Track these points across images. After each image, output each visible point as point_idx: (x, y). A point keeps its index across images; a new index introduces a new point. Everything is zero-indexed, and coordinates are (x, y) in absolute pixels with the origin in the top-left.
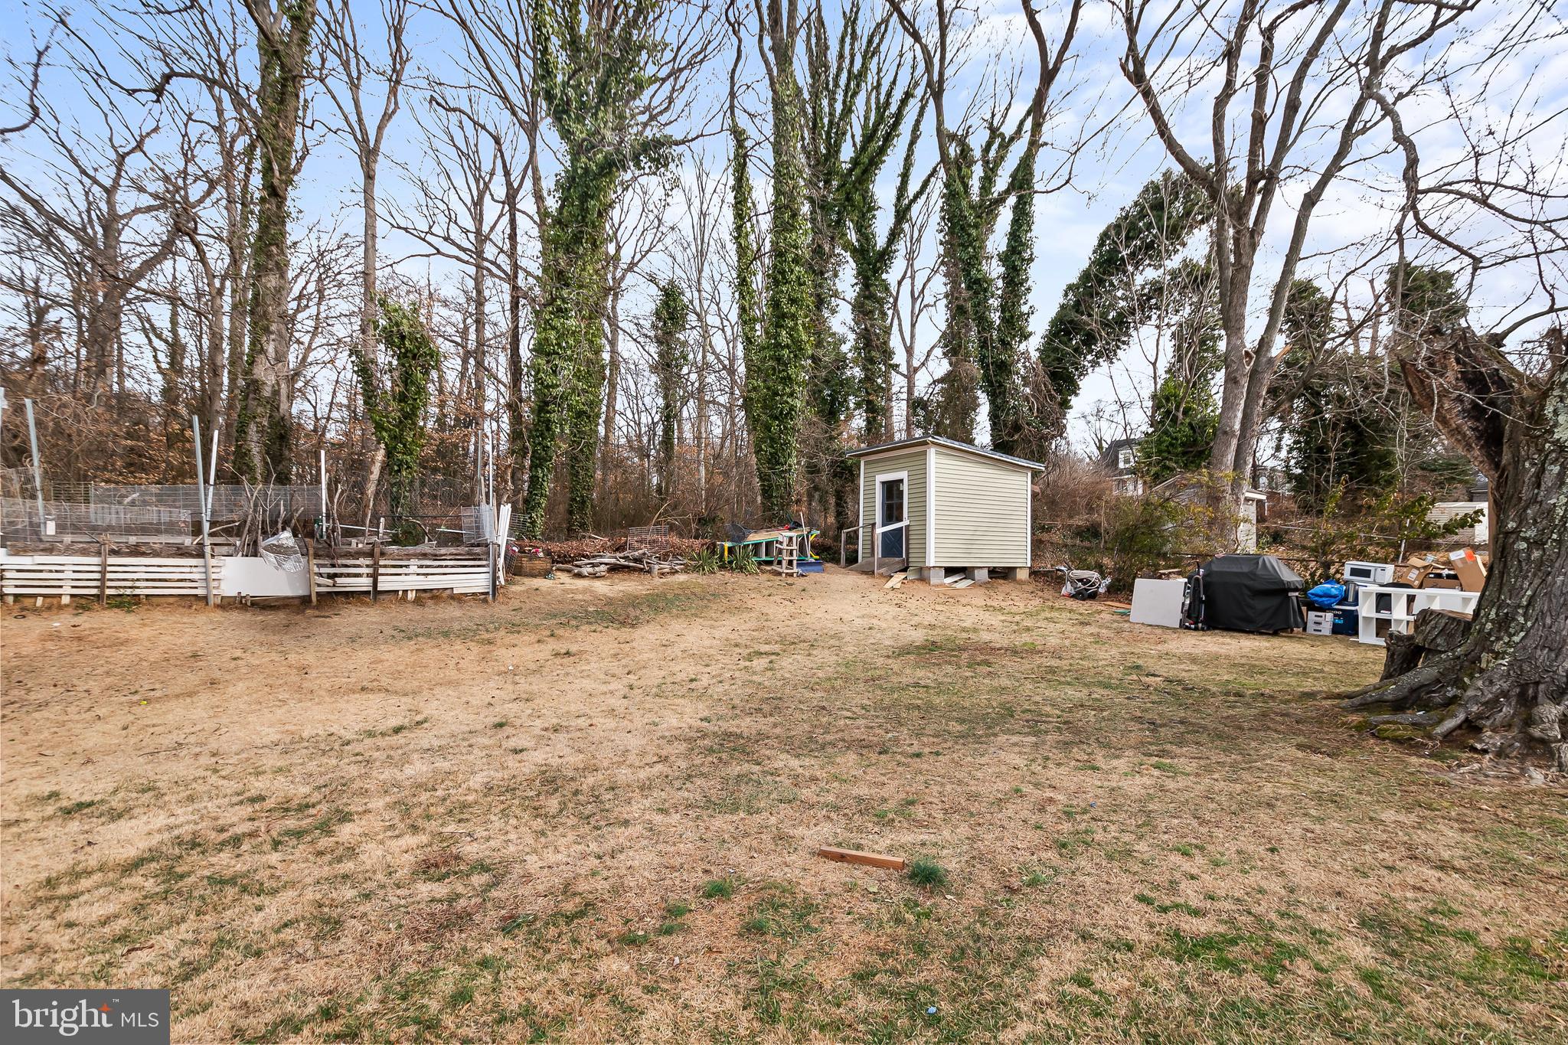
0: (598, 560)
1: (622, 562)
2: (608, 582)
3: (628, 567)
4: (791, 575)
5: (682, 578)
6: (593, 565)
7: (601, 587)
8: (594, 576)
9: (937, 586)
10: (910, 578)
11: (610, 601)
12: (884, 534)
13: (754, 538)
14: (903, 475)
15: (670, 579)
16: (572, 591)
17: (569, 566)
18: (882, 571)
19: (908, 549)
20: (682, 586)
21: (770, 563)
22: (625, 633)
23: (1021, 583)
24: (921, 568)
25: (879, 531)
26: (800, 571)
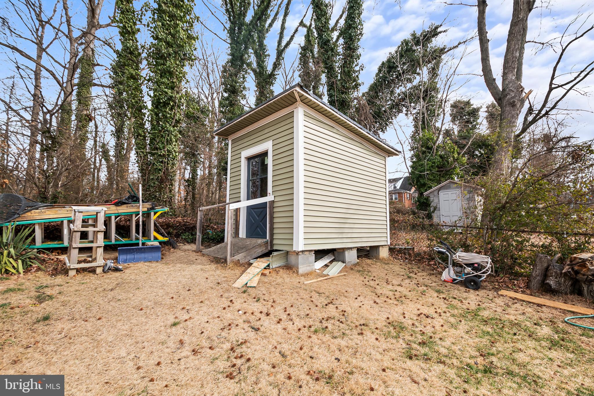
9: (307, 275)
10: (274, 265)
12: (250, 209)
14: (267, 146)
18: (239, 257)
19: (272, 229)
23: (385, 261)
24: (287, 253)
25: (244, 204)
26: (111, 264)
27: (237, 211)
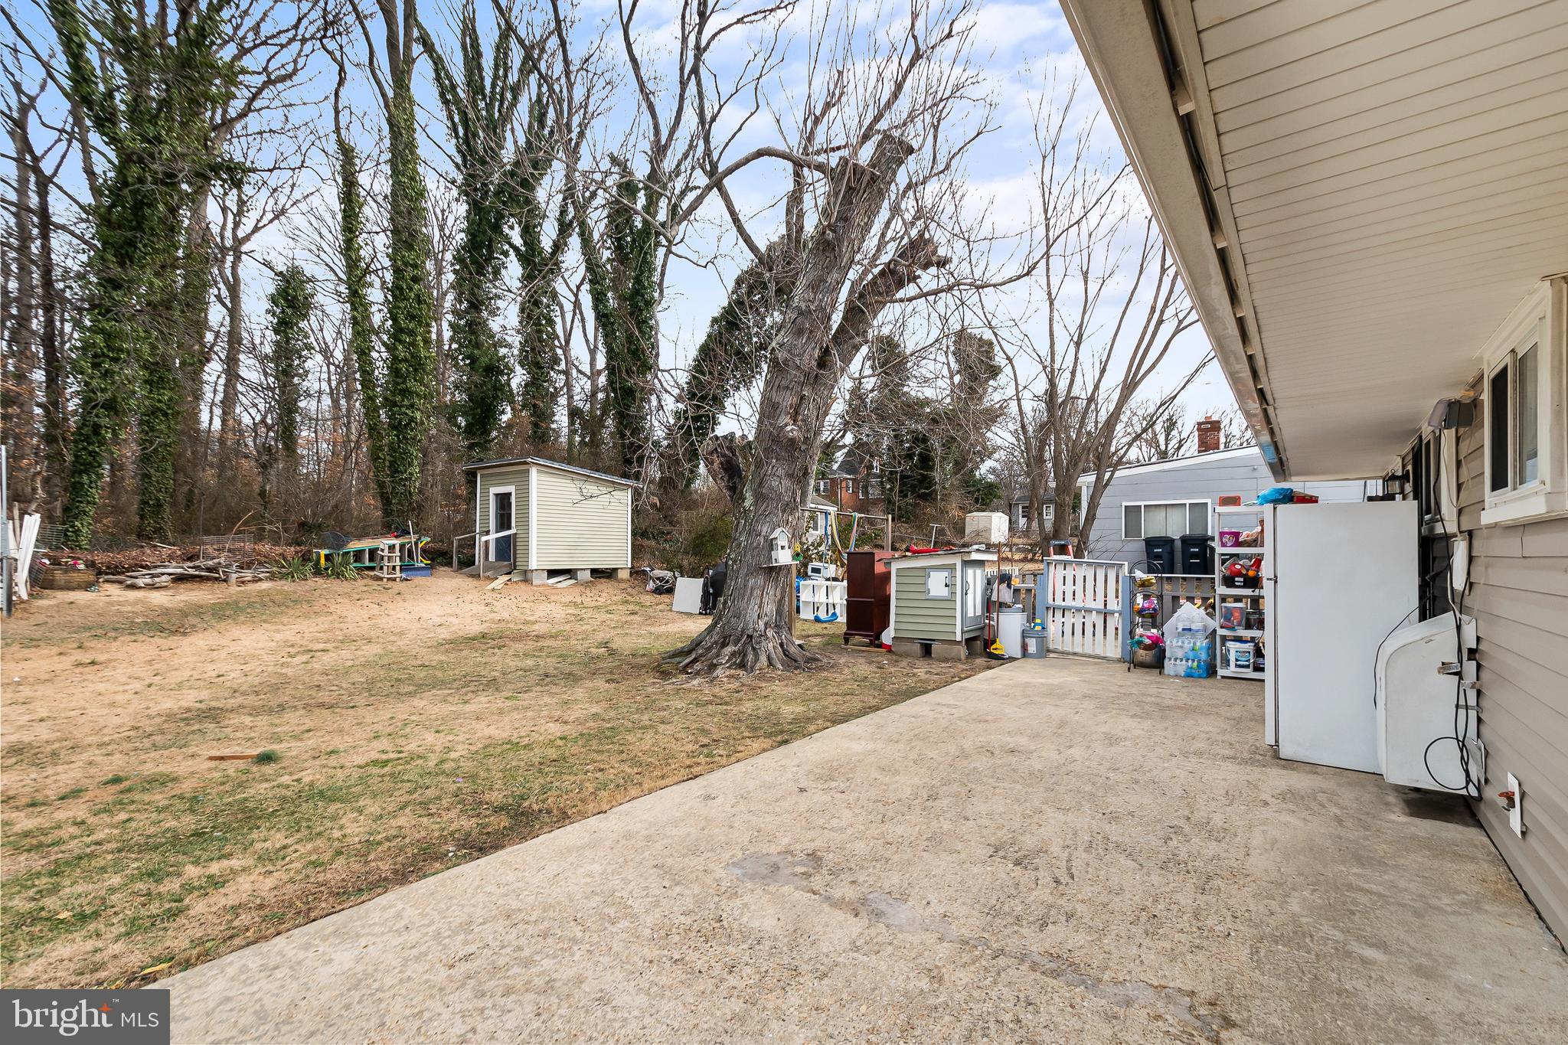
0: (159, 570)
1: (192, 572)
2: (170, 593)
3: (200, 577)
4: (394, 580)
5: (265, 585)
6: (153, 576)
7: (158, 598)
8: (152, 587)
9: (541, 586)
10: (515, 579)
11: (166, 612)
12: (497, 540)
13: (354, 545)
14: (511, 489)
15: (251, 587)
16: (119, 603)
17: (122, 577)
18: (488, 574)
19: (515, 554)
20: (261, 594)
21: (372, 569)
22: (173, 641)
23: (622, 581)
24: (526, 571)
25: (493, 536)
26: (404, 576)
27: (487, 542)
